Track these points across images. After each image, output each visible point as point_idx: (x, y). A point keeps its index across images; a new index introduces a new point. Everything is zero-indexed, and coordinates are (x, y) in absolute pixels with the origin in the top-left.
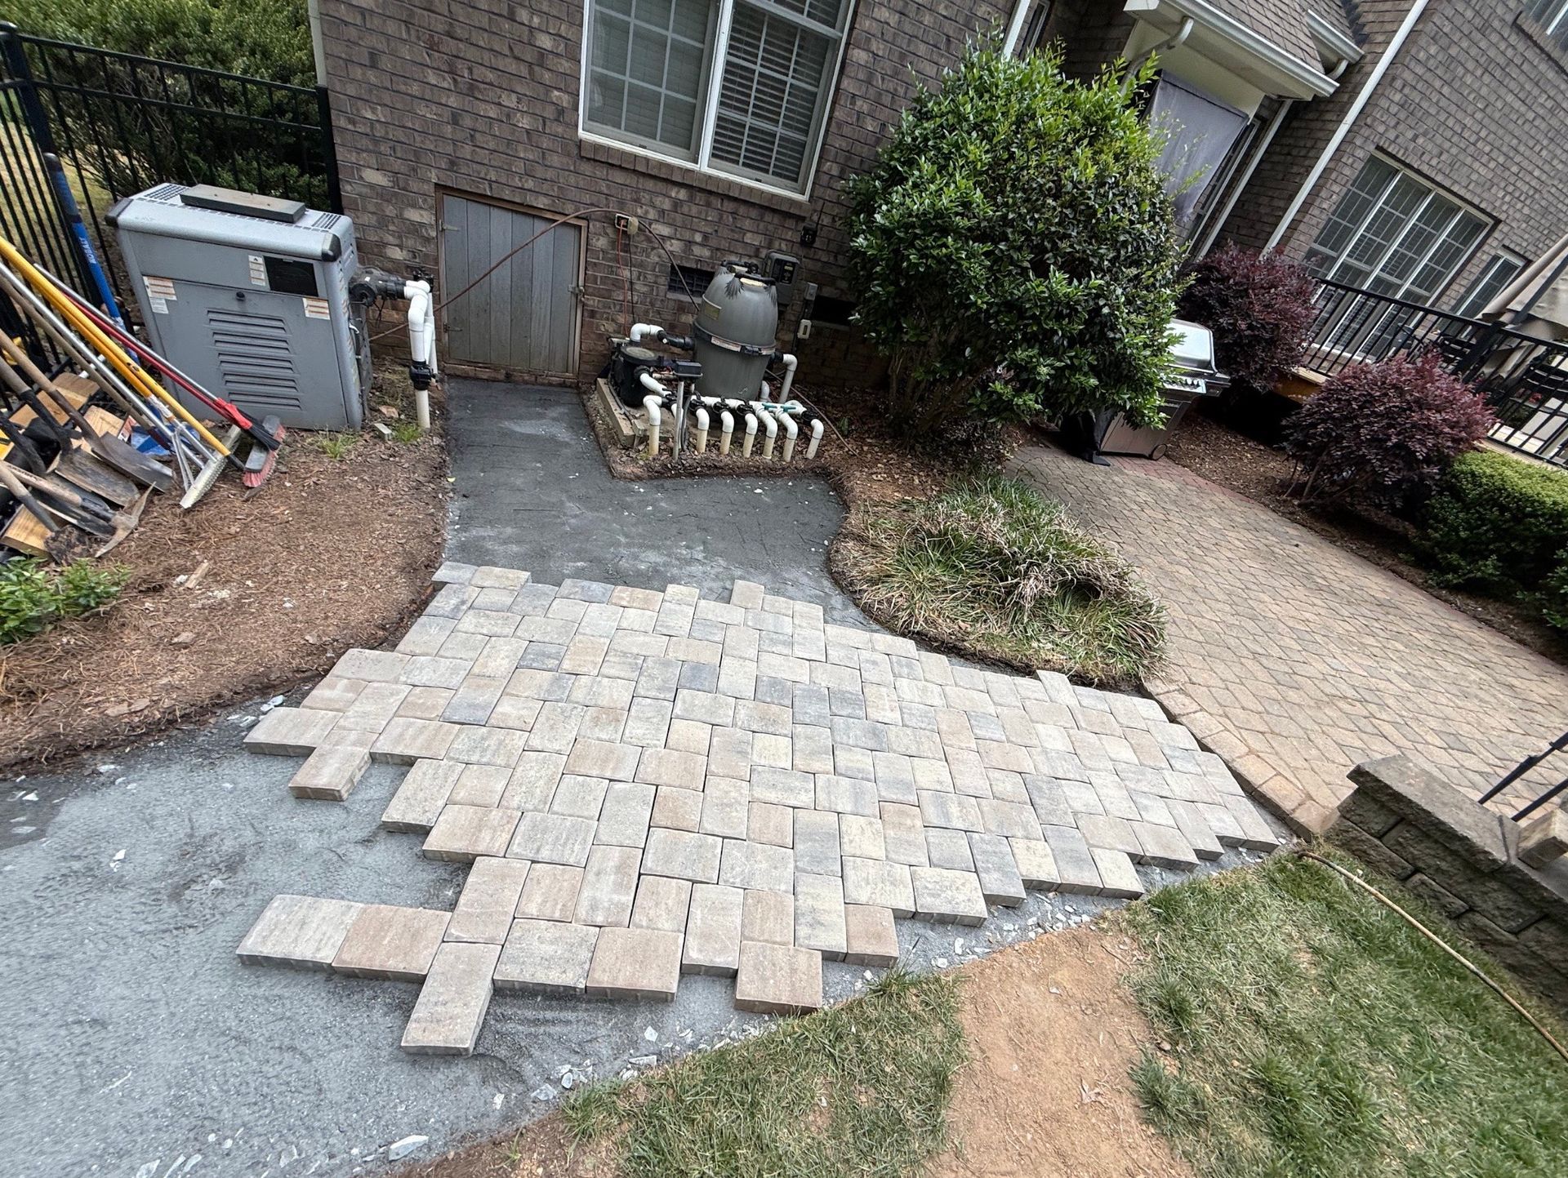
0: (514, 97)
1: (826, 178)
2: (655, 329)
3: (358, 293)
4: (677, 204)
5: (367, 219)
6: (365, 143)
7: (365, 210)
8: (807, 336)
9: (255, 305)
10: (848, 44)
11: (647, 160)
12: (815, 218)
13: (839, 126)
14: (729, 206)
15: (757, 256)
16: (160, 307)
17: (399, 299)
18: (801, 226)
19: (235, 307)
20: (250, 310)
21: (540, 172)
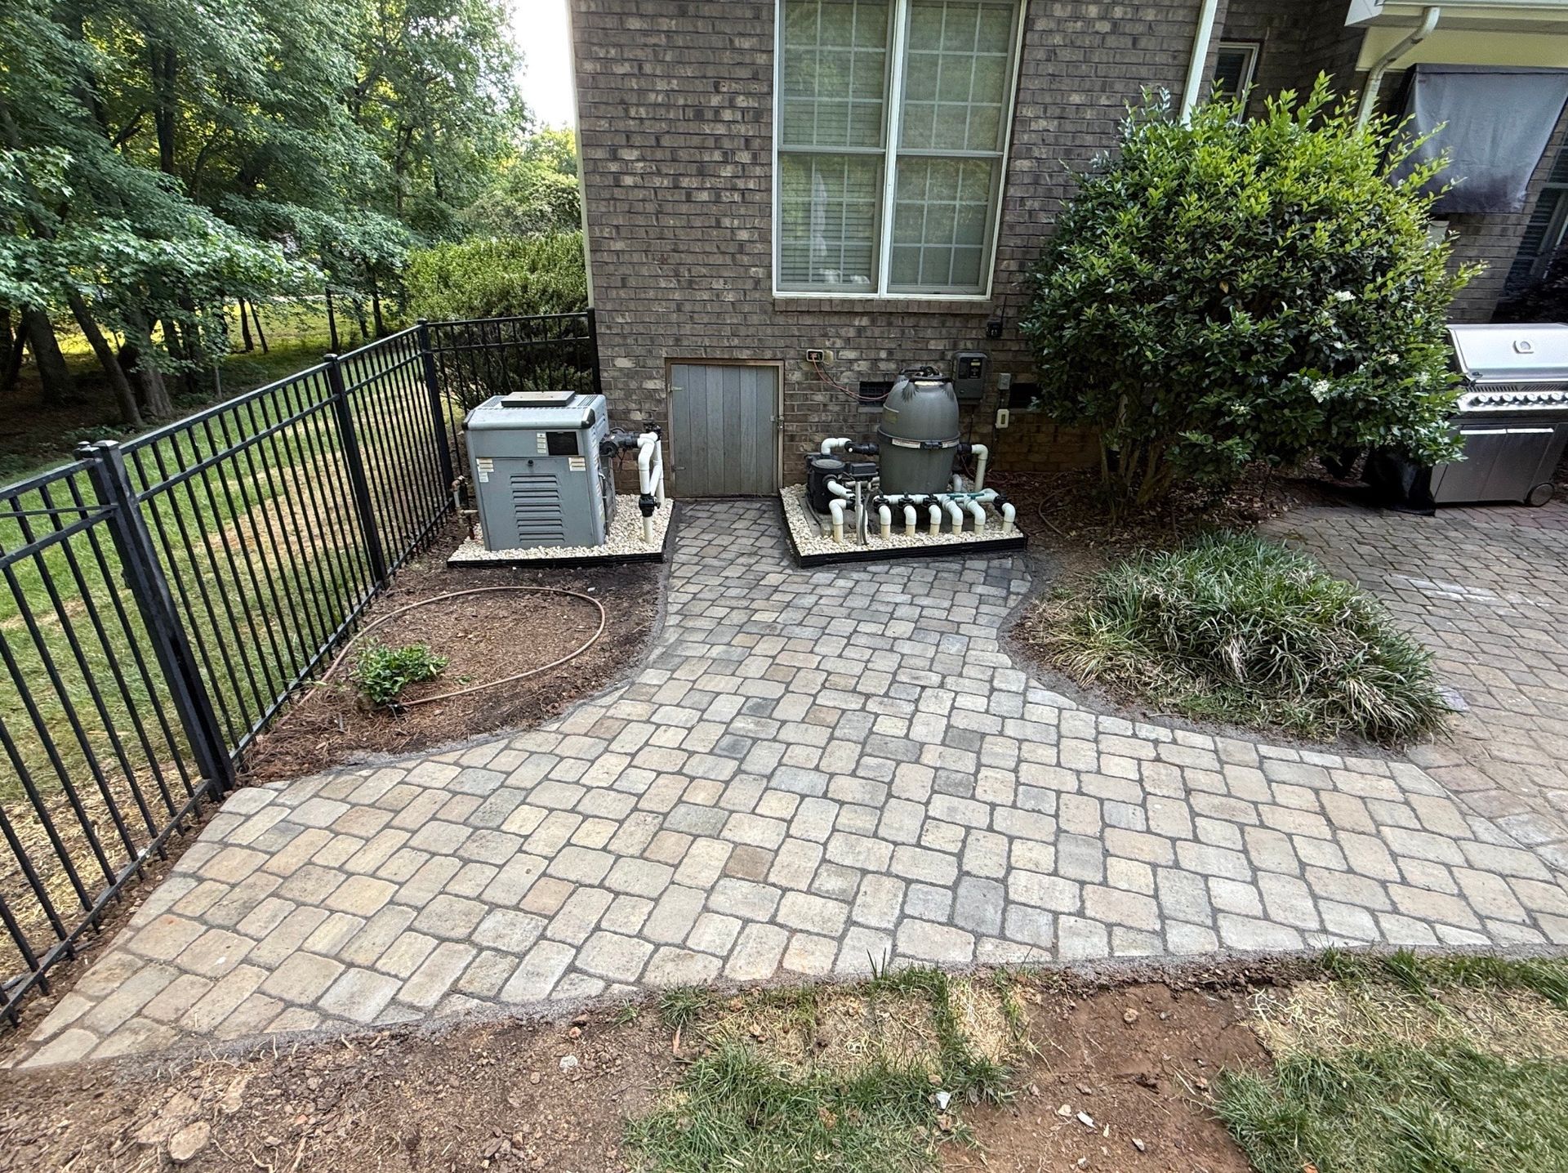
0: (721, 281)
1: (1005, 275)
2: (842, 441)
3: (606, 449)
4: (860, 331)
5: (618, 394)
6: (618, 340)
7: (616, 388)
8: (1006, 425)
9: (541, 468)
10: (1009, 159)
11: (831, 301)
12: (999, 312)
13: (1011, 227)
14: (909, 322)
15: (942, 359)
16: (484, 478)
17: (633, 448)
18: (984, 324)
19: (527, 471)
20: (536, 472)
21: (743, 331)
